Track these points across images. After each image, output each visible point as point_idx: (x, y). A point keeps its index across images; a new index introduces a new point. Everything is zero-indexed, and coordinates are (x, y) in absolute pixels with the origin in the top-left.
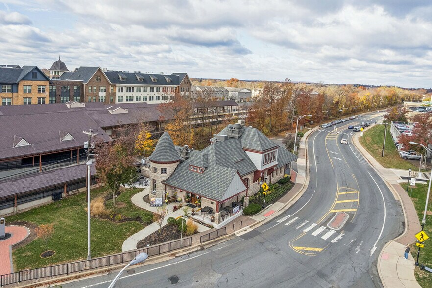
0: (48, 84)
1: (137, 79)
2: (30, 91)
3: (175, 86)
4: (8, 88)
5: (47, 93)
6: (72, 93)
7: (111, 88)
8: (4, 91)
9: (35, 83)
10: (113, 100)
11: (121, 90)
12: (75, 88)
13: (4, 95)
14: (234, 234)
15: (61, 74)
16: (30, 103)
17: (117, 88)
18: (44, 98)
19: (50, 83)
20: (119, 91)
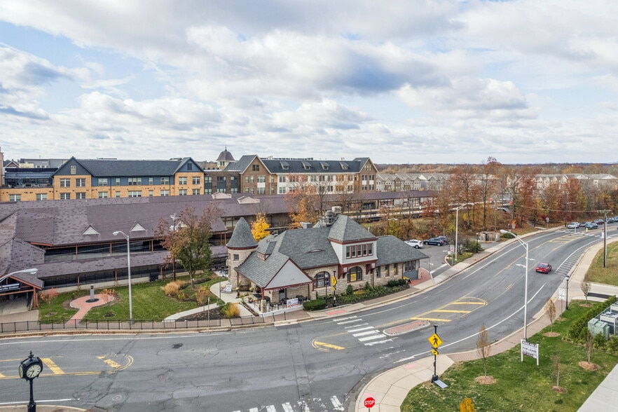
0: (202, 175)
1: (303, 167)
2: (185, 183)
3: (353, 173)
4: (166, 180)
5: (202, 184)
6: (228, 184)
7: (271, 178)
8: (163, 183)
9: (190, 175)
10: (274, 192)
11: (282, 180)
12: (232, 178)
13: (162, 187)
14: (273, 324)
15: (226, 164)
16: (185, 194)
17: (278, 178)
18: (198, 190)
19: (205, 174)
20: (281, 181)
